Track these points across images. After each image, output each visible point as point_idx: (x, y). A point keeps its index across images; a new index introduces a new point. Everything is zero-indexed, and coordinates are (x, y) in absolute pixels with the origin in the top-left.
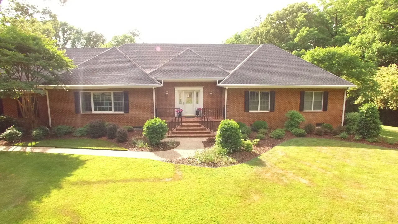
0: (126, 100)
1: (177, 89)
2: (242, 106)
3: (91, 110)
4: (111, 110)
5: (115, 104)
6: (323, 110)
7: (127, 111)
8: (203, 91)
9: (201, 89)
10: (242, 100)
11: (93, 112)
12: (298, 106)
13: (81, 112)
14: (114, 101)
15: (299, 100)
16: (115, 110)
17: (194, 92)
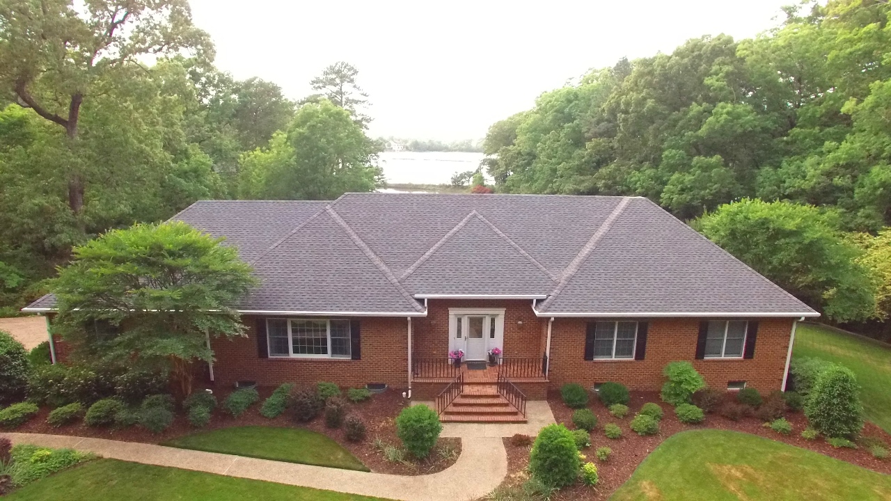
0: (356, 336)
1: (453, 313)
2: (581, 351)
3: (287, 352)
4: (325, 352)
5: (333, 341)
6: (745, 358)
7: (356, 355)
8: (503, 316)
9: (501, 313)
10: (581, 339)
11: (292, 356)
12: (693, 349)
13: (269, 354)
14: (332, 335)
15: (695, 338)
16: (334, 352)
17: (487, 317)
